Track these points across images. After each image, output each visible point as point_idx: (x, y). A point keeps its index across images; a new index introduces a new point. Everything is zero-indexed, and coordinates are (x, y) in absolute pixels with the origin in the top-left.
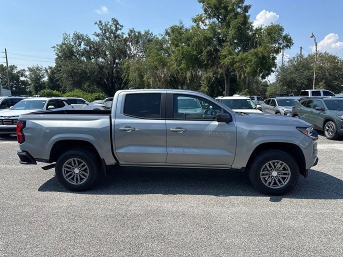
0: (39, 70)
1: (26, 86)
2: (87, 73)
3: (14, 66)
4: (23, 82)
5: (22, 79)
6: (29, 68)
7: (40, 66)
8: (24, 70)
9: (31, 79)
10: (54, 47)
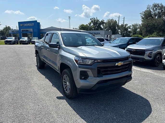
0: (137, 25)
1: (130, 33)
2: (156, 25)
3: (127, 24)
4: (129, 32)
5: (129, 30)
6: (132, 25)
7: (137, 23)
8: (131, 26)
9: (133, 30)
10: (141, 13)
